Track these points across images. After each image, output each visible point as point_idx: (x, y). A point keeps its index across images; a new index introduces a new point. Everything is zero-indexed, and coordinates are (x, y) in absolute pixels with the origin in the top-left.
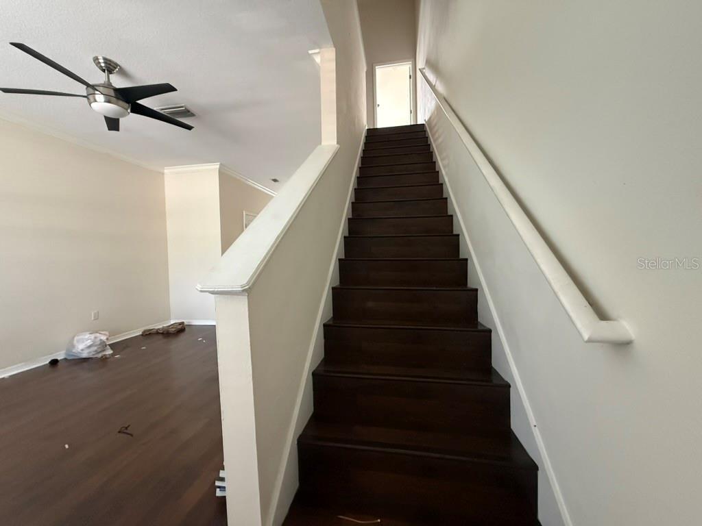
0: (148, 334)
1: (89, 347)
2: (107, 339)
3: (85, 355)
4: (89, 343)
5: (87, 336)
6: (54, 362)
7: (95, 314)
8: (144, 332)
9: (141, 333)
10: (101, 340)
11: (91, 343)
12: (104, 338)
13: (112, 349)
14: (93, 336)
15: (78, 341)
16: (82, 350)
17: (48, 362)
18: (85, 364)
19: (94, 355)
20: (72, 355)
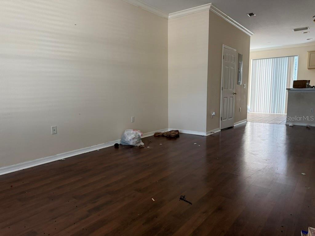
0: (158, 136)
1: (134, 139)
2: (142, 135)
3: (131, 143)
4: (133, 136)
5: (132, 132)
6: (116, 146)
7: (133, 118)
8: (155, 134)
9: (153, 135)
10: (139, 135)
11: (135, 136)
12: (140, 134)
13: (143, 142)
14: (135, 132)
15: (128, 134)
16: (130, 140)
17: (113, 145)
18: (131, 149)
19: (135, 144)
20: (124, 143)
